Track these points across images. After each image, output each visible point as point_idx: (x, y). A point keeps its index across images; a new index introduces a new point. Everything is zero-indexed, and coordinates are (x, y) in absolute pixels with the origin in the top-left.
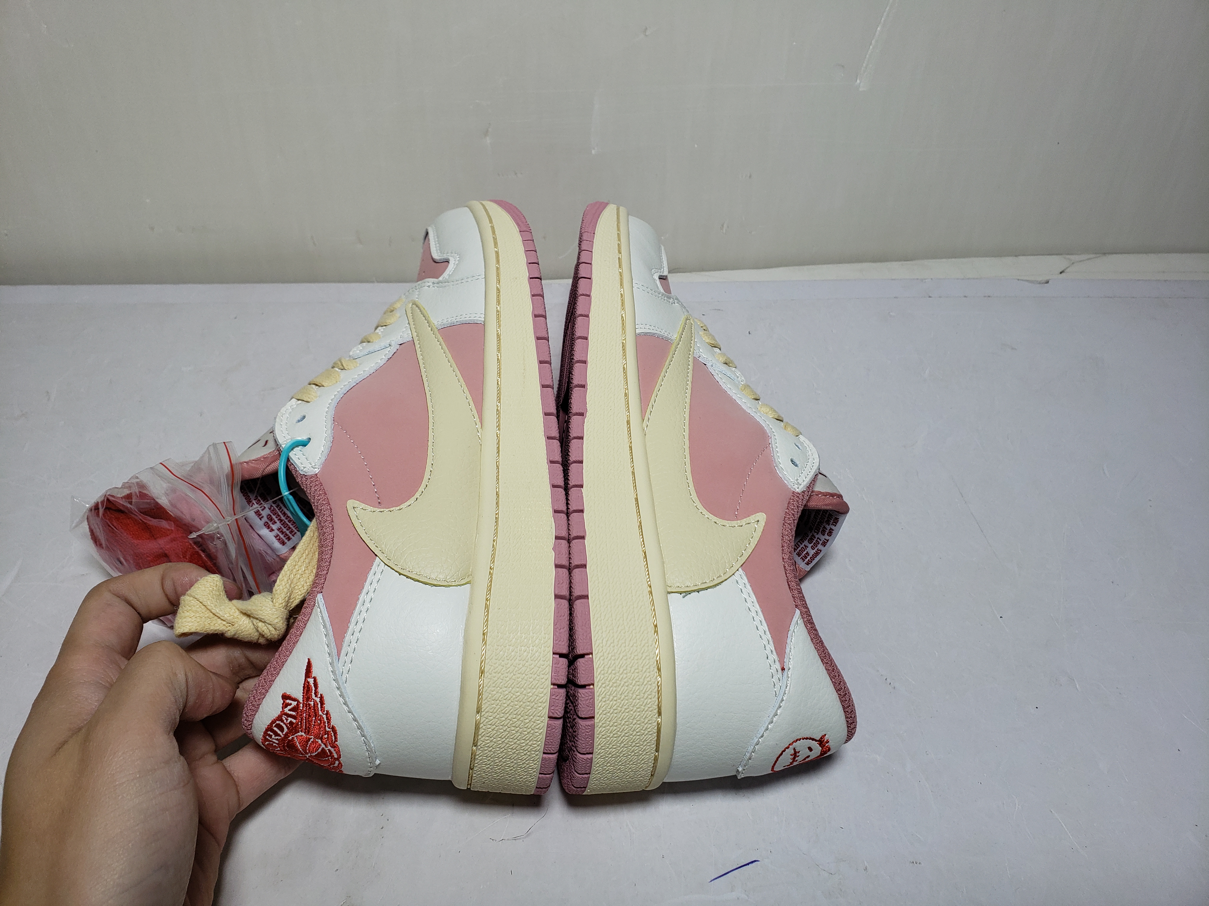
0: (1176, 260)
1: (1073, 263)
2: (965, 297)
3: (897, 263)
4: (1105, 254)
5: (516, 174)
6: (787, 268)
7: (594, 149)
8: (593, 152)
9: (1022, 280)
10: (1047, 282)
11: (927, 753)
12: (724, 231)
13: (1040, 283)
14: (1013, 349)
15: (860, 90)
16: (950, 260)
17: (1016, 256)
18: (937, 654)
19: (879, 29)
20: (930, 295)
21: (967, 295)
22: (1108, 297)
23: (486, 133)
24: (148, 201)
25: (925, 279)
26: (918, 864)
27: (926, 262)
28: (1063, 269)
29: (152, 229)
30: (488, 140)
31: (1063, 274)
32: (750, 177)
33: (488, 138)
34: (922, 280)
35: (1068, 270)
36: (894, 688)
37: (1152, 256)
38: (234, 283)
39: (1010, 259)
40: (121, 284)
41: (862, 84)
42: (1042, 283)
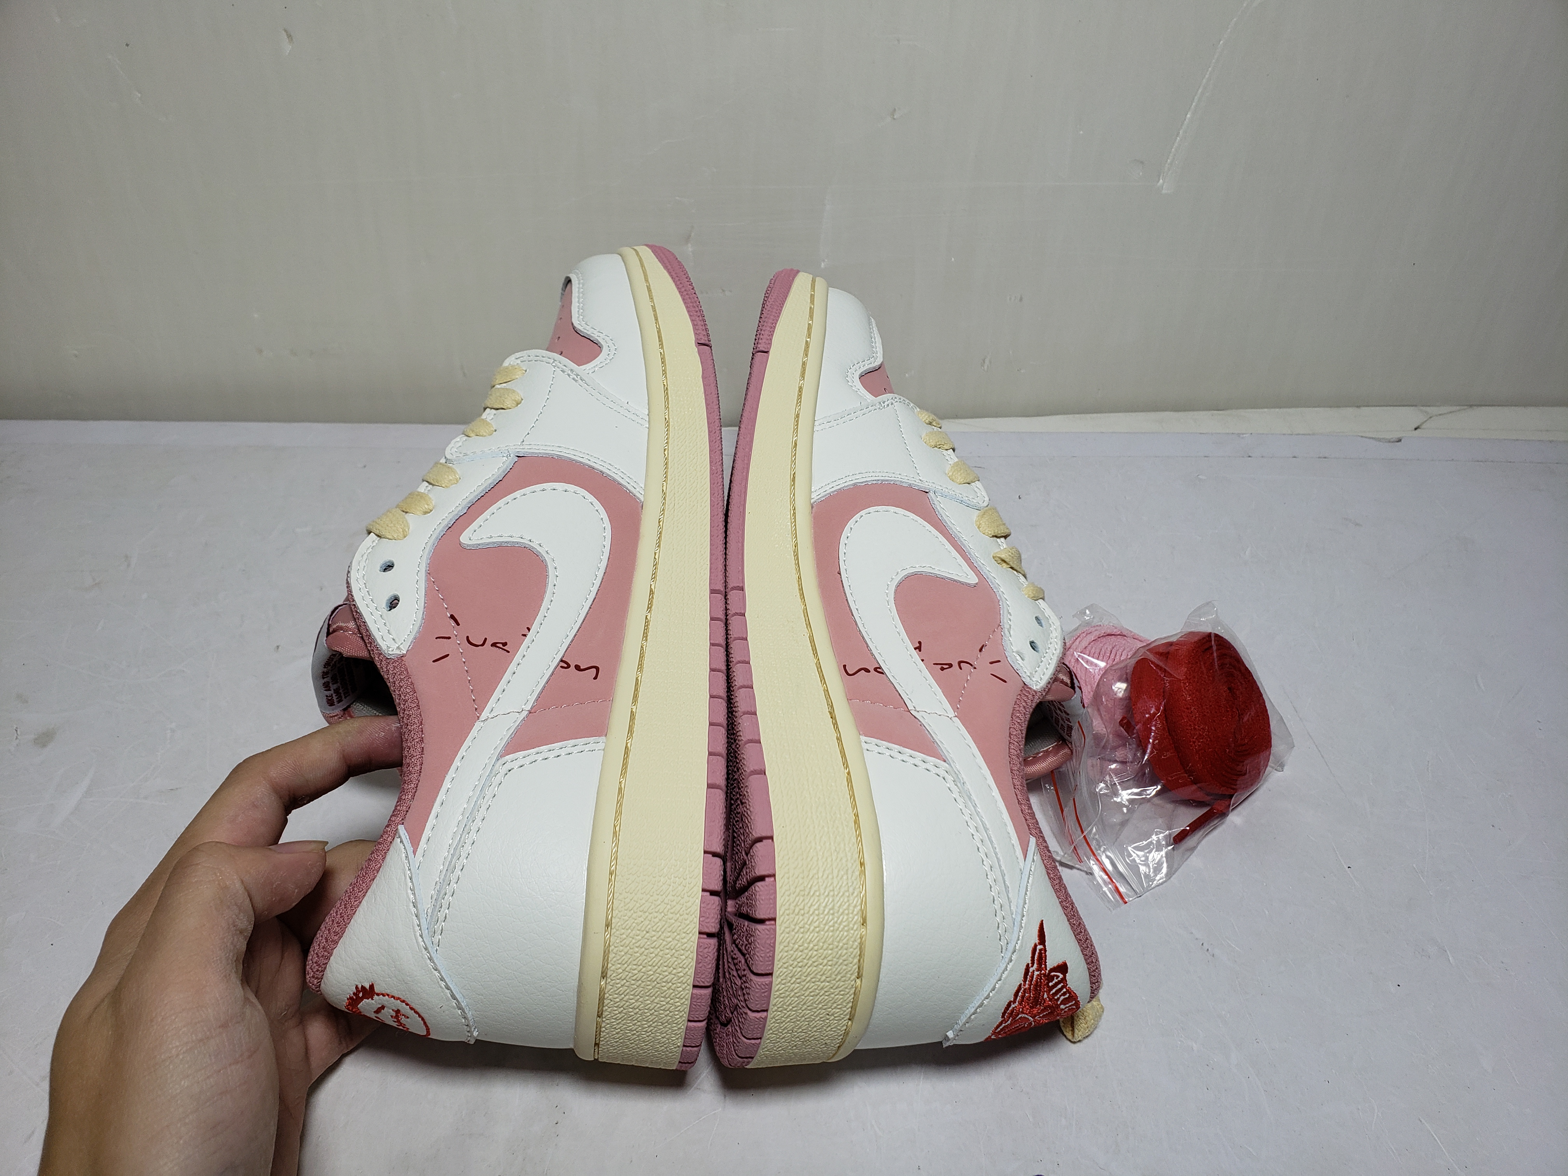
1: (1431, 417)
2: (1295, 457)
3: (1204, 413)
4: (1471, 406)
5: (723, 291)
6: (1065, 416)
7: (824, 261)
8: (823, 265)
9: (1366, 437)
10: (1400, 441)
11: (1258, 1040)
12: (986, 367)
13: (1389, 442)
14: (1357, 524)
15: (1164, 192)
16: (1273, 410)
17: (1358, 407)
18: (1267, 912)
19: (1188, 116)
20: (1250, 455)
21: (1296, 456)
22: (1478, 461)
23: (687, 239)
24: (256, 316)
25: (1243, 434)
27: (1242, 412)
28: (1419, 424)
29: (260, 351)
30: (690, 248)
31: (1418, 430)
32: (1021, 300)
33: (690, 245)
34: (1239, 435)
35: (1424, 426)
36: (1213, 955)
37: (1530, 410)
38: (360, 422)
39: (1351, 410)
40: (218, 420)
41: (1166, 185)
42: (1393, 442)
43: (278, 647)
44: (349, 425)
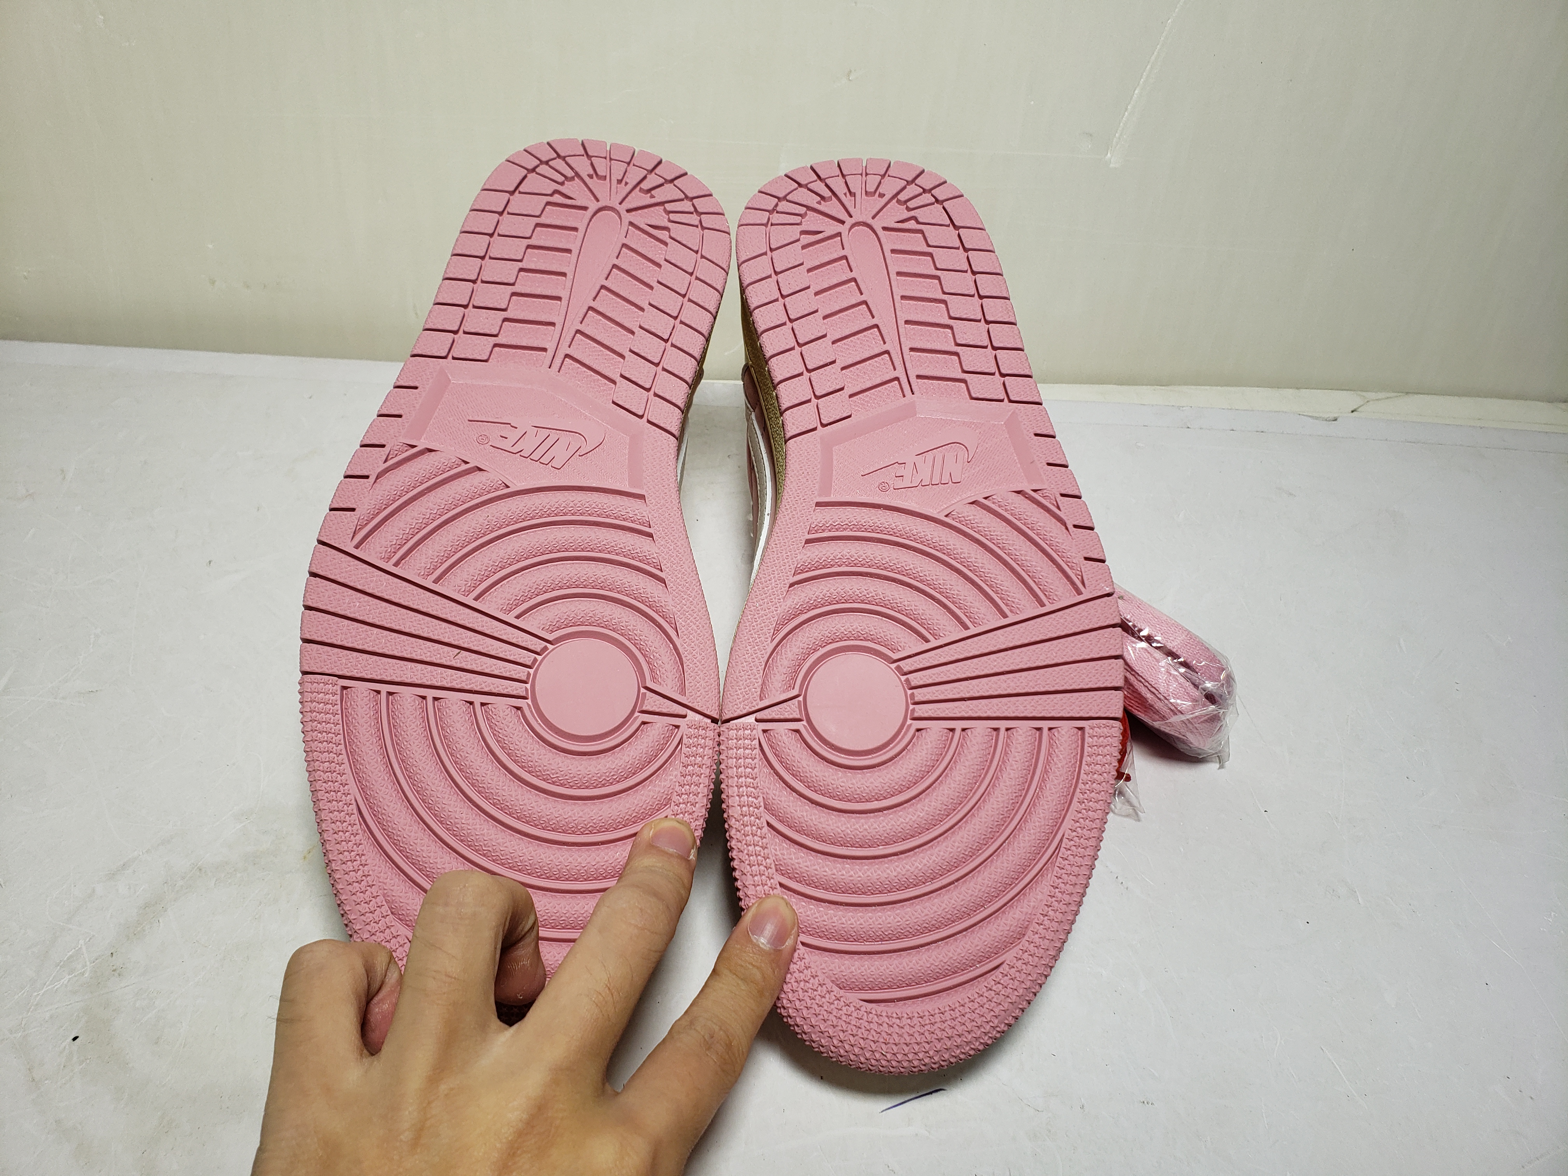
0: (1495, 406)
1: (1368, 401)
2: (1233, 430)
4: (1407, 393)
9: (1305, 415)
10: (1335, 420)
13: (1326, 420)
14: (1291, 494)
15: (1111, 165)
16: (1214, 388)
17: (1297, 388)
19: (1136, 92)
20: (1189, 426)
24: (210, 246)
25: (1183, 407)
26: (1150, 1104)
27: (1185, 388)
28: (1355, 407)
29: (213, 282)
31: (1355, 412)
34: (1179, 407)
35: (1359, 410)
36: (1127, 888)
38: (309, 356)
39: (1290, 391)
40: (168, 348)
41: (1114, 159)
42: (1329, 421)
43: (210, 562)
44: (300, 359)
